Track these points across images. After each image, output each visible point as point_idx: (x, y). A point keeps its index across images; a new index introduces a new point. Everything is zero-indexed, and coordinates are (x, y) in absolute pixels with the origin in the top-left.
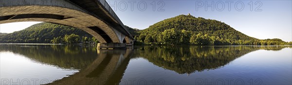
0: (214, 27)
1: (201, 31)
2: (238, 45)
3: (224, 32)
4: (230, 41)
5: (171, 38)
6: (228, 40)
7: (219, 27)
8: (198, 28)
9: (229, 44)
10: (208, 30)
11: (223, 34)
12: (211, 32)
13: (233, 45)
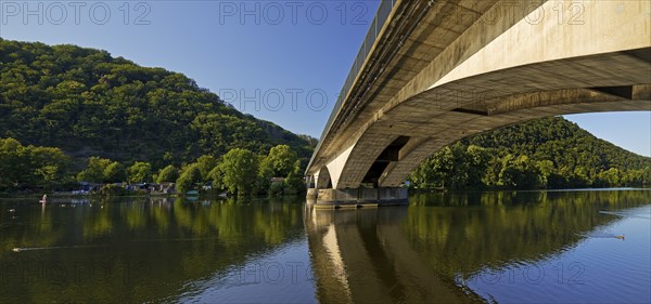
0: (538, 133)
1: (505, 145)
2: (608, 185)
3: (565, 146)
4: (588, 175)
5: (443, 170)
6: (579, 171)
7: (550, 130)
8: (497, 135)
9: (584, 184)
10: (521, 141)
11: (561, 152)
12: (531, 147)
13: (593, 186)
